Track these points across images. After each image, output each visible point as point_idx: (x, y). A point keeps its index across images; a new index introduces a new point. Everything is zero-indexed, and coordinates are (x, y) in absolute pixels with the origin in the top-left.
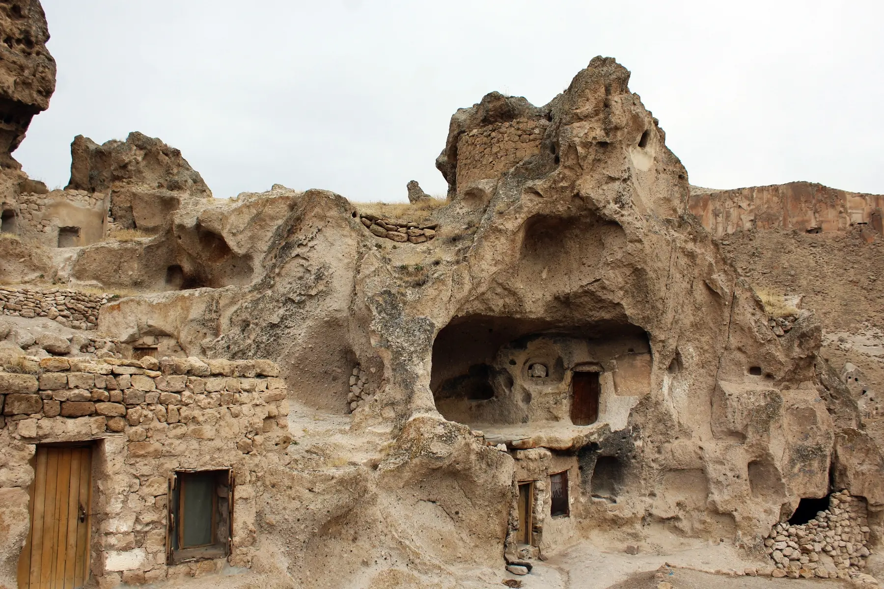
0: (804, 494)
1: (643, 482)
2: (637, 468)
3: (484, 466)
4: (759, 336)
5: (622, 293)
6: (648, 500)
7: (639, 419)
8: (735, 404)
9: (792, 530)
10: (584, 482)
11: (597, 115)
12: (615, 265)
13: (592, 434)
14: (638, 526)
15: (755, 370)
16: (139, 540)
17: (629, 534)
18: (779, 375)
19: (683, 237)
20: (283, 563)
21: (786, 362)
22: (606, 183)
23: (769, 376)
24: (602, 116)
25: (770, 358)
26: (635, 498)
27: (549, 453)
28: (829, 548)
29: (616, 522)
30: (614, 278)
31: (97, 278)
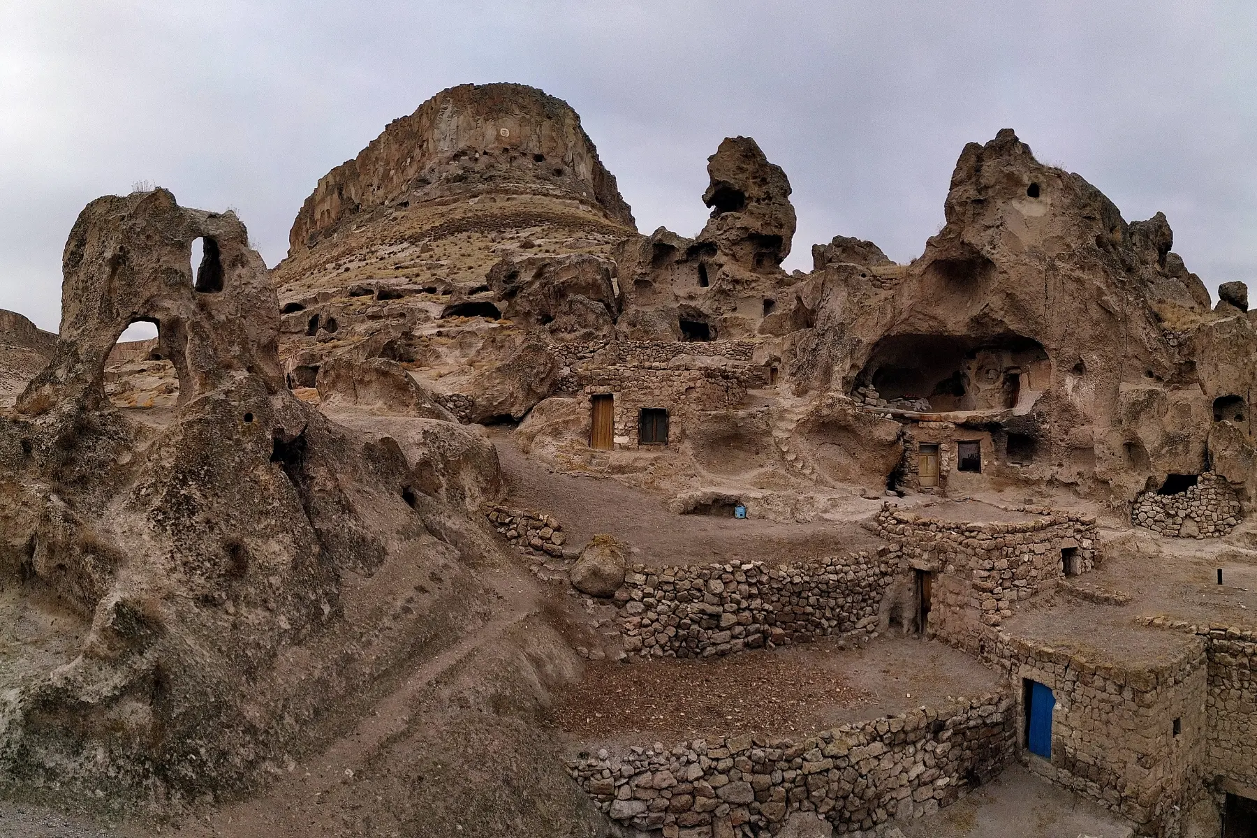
0: (1170, 470)
1: (1054, 456)
2: (1045, 444)
3: (862, 425)
4: (1148, 346)
5: (1002, 312)
6: (1055, 468)
7: (1043, 408)
8: (1122, 399)
9: (1158, 498)
10: (997, 451)
11: (970, 179)
12: (995, 292)
13: (996, 416)
14: (1043, 487)
15: (1150, 374)
16: (626, 432)
17: (1037, 492)
18: (1167, 378)
19: (1068, 267)
20: (690, 452)
21: (1170, 367)
22: (985, 231)
23: (1159, 379)
24: (974, 179)
25: (1157, 364)
26: (1045, 466)
27: (953, 426)
28: (1193, 515)
29: (1027, 482)
30: (996, 301)
31: (771, 333)
